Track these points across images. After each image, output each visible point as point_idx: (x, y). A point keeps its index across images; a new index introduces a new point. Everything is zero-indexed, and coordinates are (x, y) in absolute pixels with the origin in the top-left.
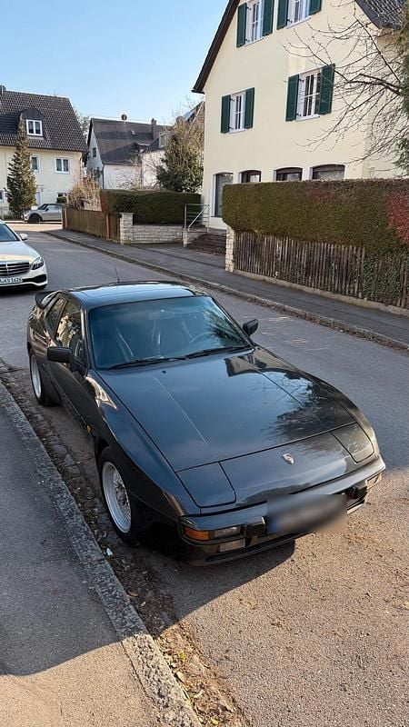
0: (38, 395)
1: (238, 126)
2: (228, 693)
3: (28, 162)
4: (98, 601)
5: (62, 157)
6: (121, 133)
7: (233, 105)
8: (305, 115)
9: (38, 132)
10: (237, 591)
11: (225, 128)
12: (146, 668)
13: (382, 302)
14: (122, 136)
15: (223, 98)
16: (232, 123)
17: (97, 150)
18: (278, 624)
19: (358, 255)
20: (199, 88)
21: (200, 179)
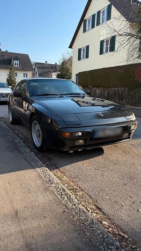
0: (11, 121)
1: (83, 58)
2: (77, 186)
3: (14, 74)
4: (27, 160)
5: (25, 73)
6: (45, 67)
7: (82, 51)
8: (106, 52)
9: (18, 64)
10: (82, 162)
11: (79, 59)
12: (44, 175)
13: (134, 106)
14: (46, 68)
15: (79, 49)
16: (82, 57)
17: (37, 73)
18: (98, 170)
19: (125, 91)
20: (71, 47)
21: (71, 76)
